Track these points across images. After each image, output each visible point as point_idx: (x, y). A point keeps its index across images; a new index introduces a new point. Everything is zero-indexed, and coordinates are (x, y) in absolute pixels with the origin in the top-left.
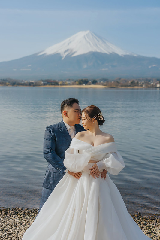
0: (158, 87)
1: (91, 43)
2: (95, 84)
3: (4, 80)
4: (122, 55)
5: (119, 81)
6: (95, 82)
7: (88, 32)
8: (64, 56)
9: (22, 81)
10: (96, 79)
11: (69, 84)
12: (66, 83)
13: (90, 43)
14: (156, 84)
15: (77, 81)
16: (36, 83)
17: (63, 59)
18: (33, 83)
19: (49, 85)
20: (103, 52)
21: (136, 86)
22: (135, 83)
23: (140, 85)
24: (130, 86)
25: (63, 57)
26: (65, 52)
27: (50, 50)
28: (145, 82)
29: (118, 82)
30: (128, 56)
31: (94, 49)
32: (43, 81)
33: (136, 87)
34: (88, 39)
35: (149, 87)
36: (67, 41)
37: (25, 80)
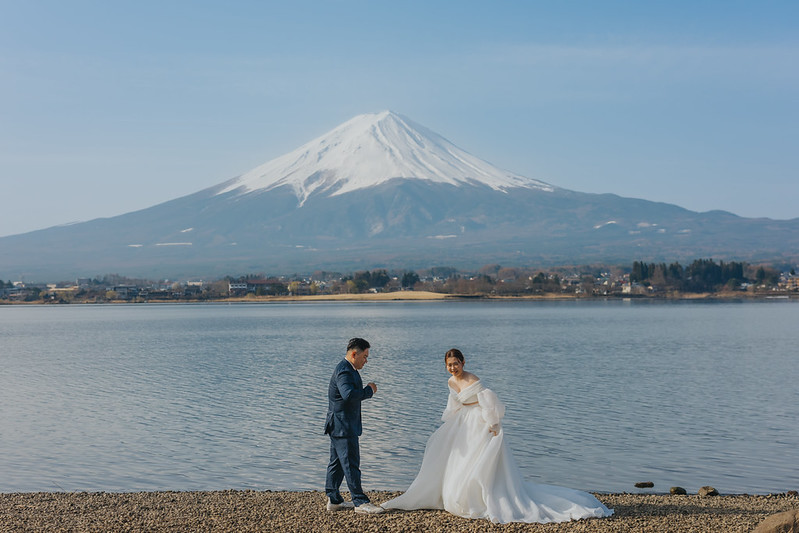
0: (626, 295)
1: (397, 152)
2: (411, 289)
3: (96, 282)
4: (501, 187)
5: (493, 275)
6: (410, 281)
7: (384, 115)
8: (307, 194)
9: (161, 282)
10: (417, 271)
11: (324, 291)
12: (311, 287)
13: (391, 150)
14: (619, 284)
15: (351, 278)
16: (208, 289)
17: (302, 203)
18: (197, 289)
19: (255, 293)
20: (436, 180)
21: (550, 291)
22: (547, 282)
23: (565, 288)
24: (530, 292)
25: (302, 198)
26: (310, 181)
27: (257, 178)
28: (583, 277)
29: (489, 280)
30: (521, 189)
31: (406, 171)
32: (233, 281)
33: (552, 296)
34: (383, 139)
35: (595, 295)
36: (314, 145)
37: (170, 282)
